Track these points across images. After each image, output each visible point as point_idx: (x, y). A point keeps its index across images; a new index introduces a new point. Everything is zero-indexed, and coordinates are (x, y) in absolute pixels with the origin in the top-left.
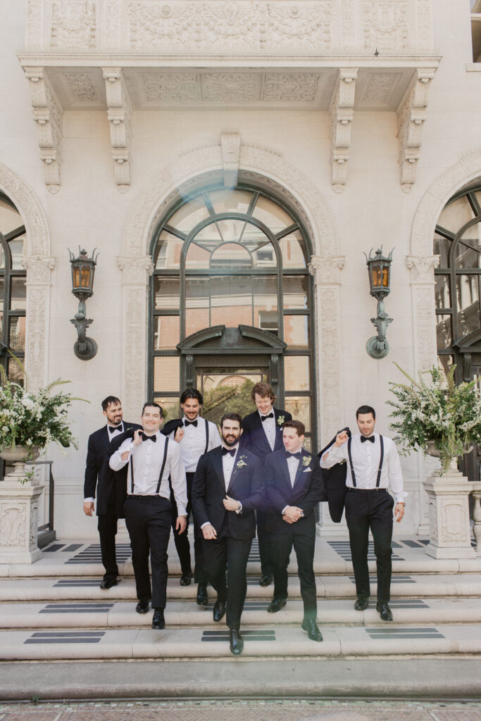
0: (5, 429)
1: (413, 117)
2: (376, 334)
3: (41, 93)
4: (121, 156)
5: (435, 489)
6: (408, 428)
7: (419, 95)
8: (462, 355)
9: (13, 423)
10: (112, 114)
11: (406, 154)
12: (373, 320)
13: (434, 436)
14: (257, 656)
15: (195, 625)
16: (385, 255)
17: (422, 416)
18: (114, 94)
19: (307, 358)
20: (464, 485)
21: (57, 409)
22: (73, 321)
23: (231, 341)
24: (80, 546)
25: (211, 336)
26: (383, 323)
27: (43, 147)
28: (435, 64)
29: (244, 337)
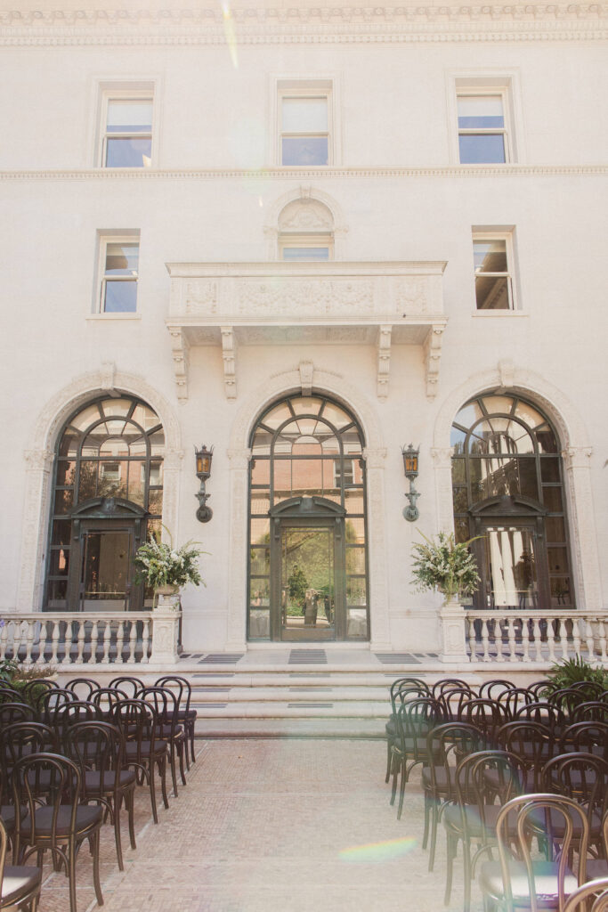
0: (161, 573)
1: (432, 354)
2: (409, 504)
3: (179, 343)
4: (231, 380)
5: (442, 615)
6: (422, 573)
7: (435, 340)
8: (475, 517)
9: (165, 570)
10: (225, 355)
11: (430, 377)
12: (406, 495)
13: (441, 579)
14: (321, 717)
15: (283, 700)
16: (415, 449)
17: (431, 566)
18: (228, 342)
19: (363, 519)
20: (462, 612)
21: (192, 560)
22: (196, 496)
23: (306, 507)
24: (202, 655)
25: (292, 504)
26: (414, 497)
27: (177, 375)
28: (445, 322)
29: (317, 505)
